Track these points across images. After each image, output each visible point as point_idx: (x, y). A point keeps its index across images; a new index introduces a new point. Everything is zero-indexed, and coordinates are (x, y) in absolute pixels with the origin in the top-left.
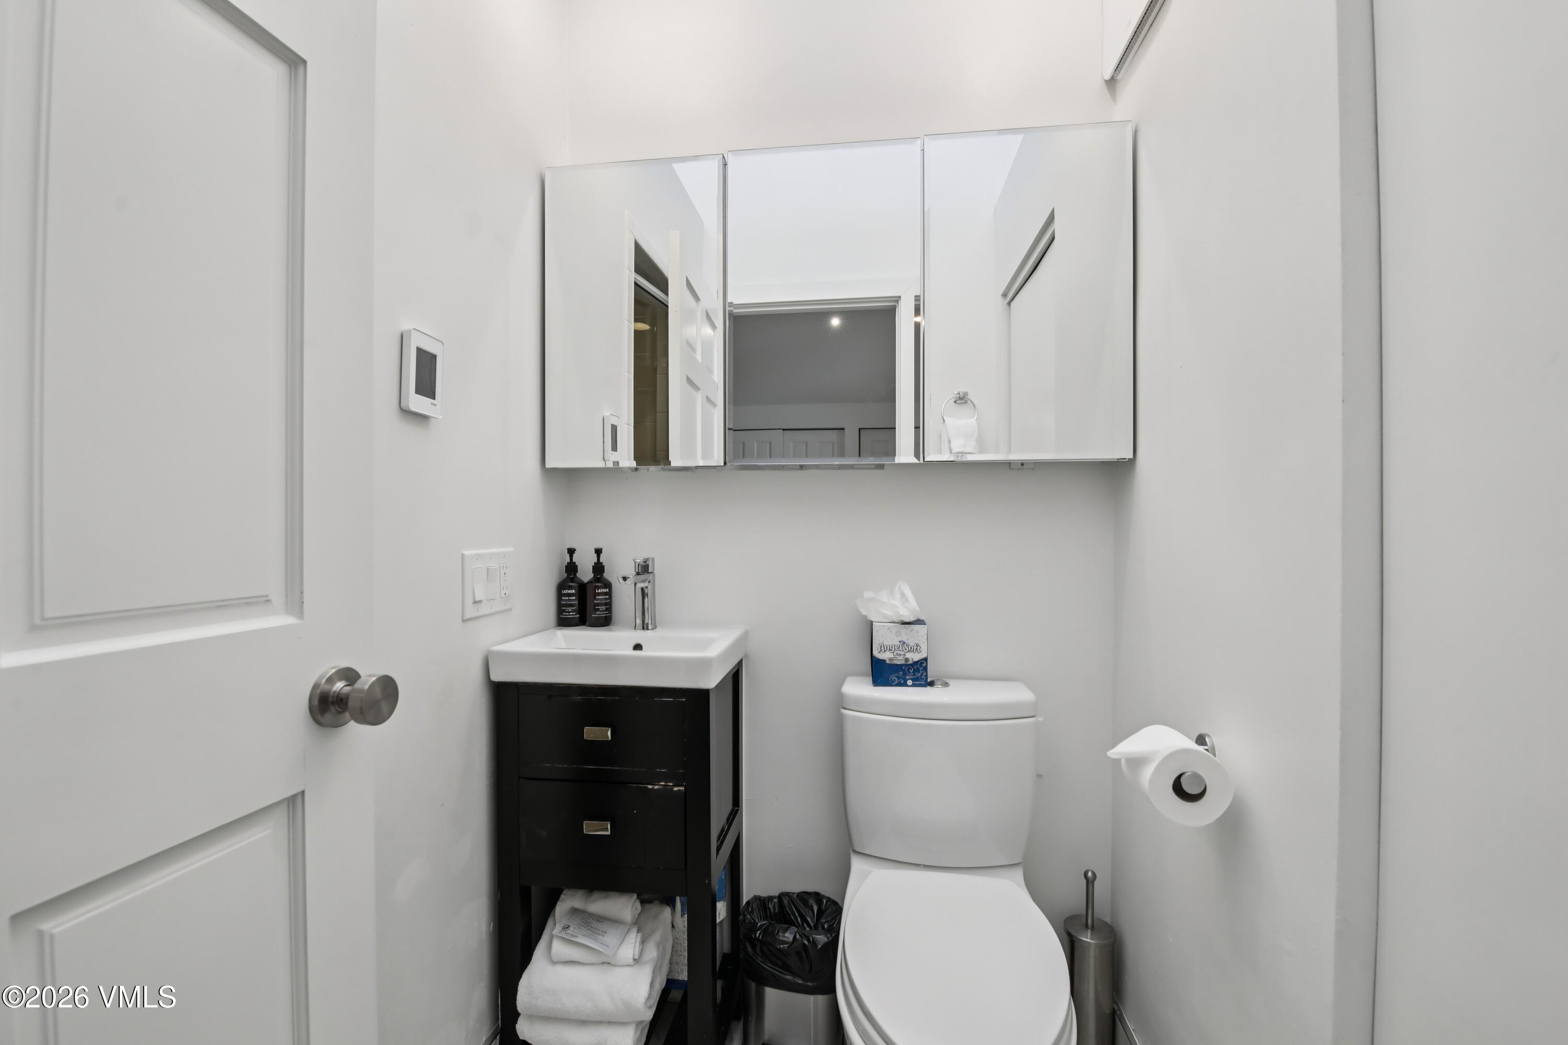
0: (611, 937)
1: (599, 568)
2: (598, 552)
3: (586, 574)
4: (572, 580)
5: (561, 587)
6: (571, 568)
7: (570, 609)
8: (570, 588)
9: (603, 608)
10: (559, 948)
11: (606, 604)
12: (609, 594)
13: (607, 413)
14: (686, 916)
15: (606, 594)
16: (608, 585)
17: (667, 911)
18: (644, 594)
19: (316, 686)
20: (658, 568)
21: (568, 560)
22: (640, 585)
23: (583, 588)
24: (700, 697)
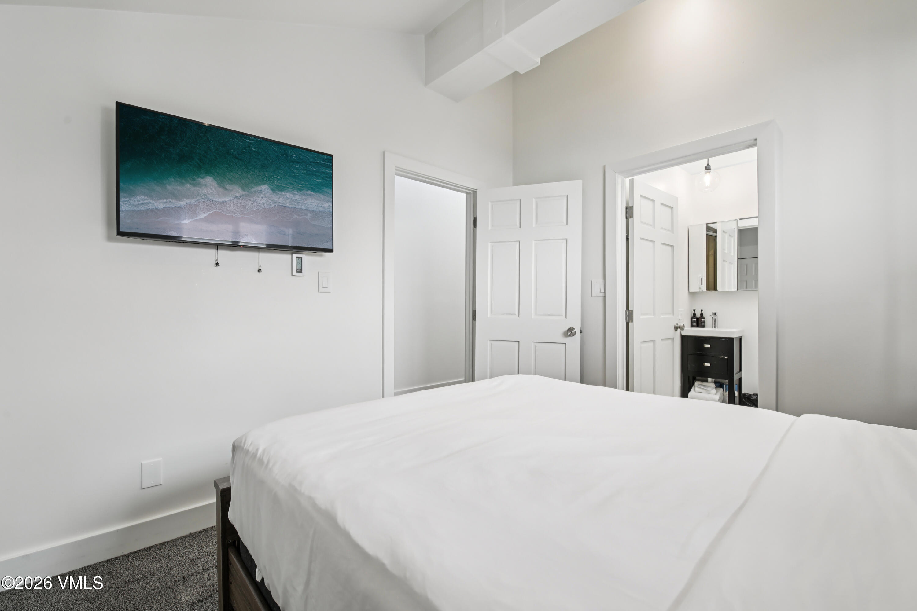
0: (709, 389)
1: (702, 314)
2: (702, 310)
3: (698, 315)
4: (695, 317)
5: (692, 319)
6: (694, 314)
7: (695, 323)
8: (694, 319)
9: (703, 323)
10: (697, 389)
11: (704, 323)
12: (705, 320)
13: (700, 276)
14: (728, 392)
15: (704, 320)
16: (704, 318)
17: (722, 389)
18: (715, 320)
19: (675, 325)
20: (717, 314)
21: (693, 312)
22: (713, 318)
23: (698, 319)
24: (732, 339)
